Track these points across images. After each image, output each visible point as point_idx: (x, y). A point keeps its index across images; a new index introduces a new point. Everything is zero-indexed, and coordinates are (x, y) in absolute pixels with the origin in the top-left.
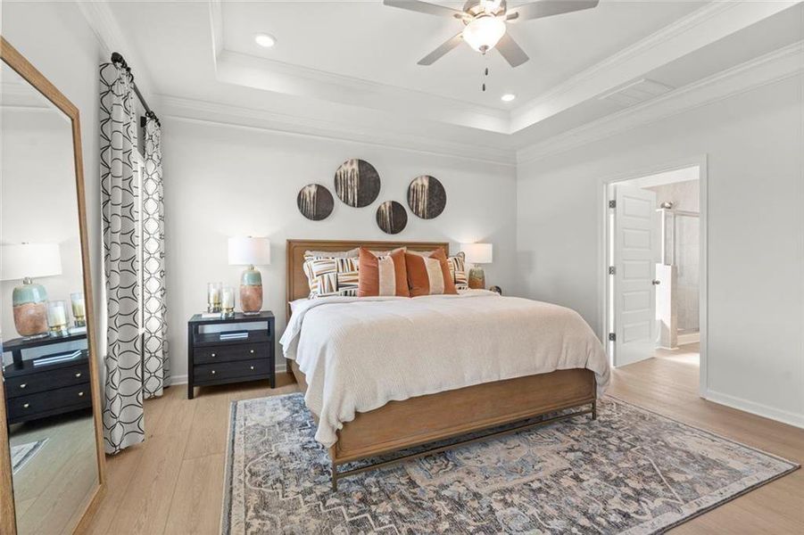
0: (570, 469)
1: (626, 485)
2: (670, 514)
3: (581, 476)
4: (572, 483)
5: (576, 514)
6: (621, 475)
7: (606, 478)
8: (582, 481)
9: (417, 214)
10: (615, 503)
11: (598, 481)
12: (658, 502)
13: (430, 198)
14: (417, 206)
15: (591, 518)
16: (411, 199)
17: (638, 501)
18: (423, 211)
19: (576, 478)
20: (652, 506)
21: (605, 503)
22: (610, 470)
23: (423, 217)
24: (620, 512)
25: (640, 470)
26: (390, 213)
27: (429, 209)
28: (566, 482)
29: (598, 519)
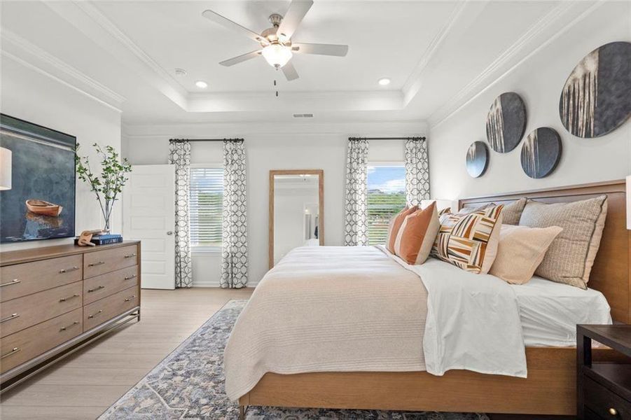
0: (219, 365)
1: (182, 375)
2: (156, 373)
3: (210, 365)
4: (212, 359)
5: (201, 349)
6: (187, 380)
7: (196, 373)
8: (208, 363)
9: (576, 132)
10: (185, 362)
11: (200, 368)
12: (162, 376)
13: (600, 92)
14: (576, 119)
15: (193, 351)
16: (565, 111)
17: (173, 370)
18: (588, 124)
19: (212, 363)
20: (166, 372)
21: (190, 360)
22: (196, 379)
23: (588, 135)
24: (182, 360)
25: (176, 392)
26: (535, 148)
27: (599, 115)
28: (215, 358)
29: (190, 352)
